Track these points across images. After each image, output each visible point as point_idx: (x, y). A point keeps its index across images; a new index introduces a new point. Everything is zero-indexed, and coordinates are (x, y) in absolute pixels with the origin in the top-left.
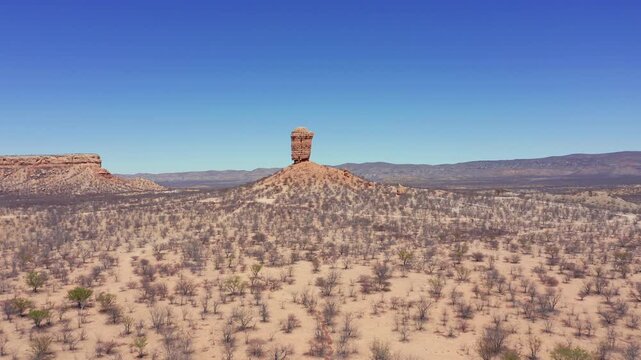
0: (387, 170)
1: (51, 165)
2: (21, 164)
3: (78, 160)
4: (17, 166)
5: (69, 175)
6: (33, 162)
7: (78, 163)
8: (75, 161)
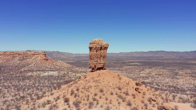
0: (164, 53)
1: (28, 55)
2: (19, 54)
3: (37, 53)
4: (17, 55)
5: (32, 59)
6: (22, 54)
7: (37, 54)
8: (36, 53)
